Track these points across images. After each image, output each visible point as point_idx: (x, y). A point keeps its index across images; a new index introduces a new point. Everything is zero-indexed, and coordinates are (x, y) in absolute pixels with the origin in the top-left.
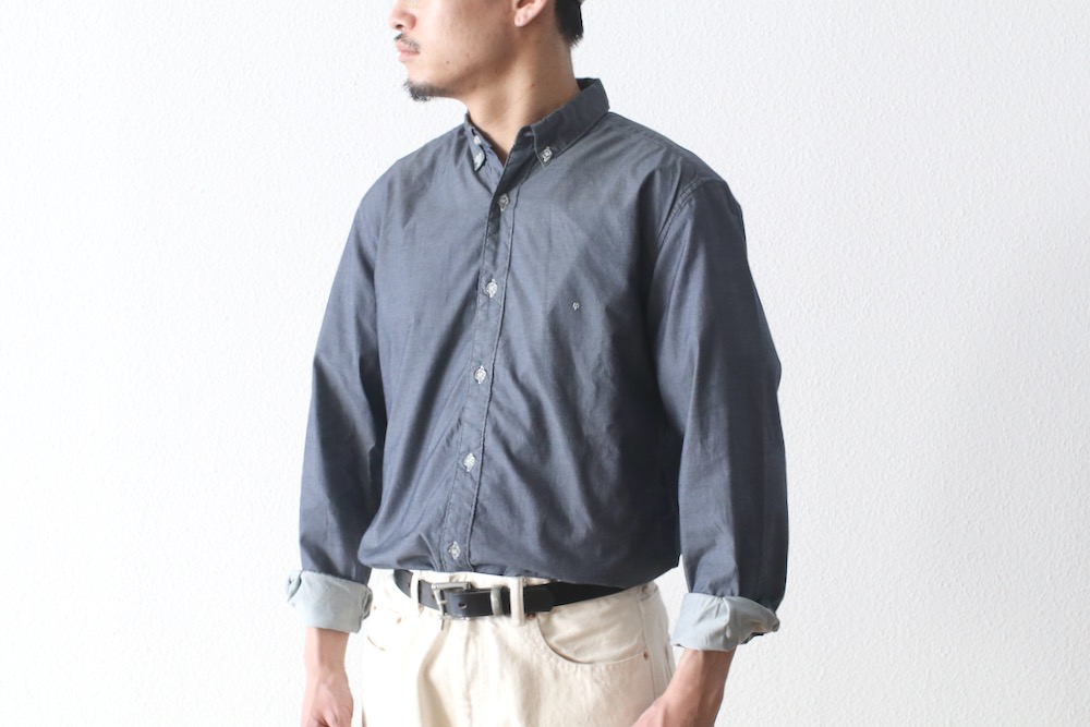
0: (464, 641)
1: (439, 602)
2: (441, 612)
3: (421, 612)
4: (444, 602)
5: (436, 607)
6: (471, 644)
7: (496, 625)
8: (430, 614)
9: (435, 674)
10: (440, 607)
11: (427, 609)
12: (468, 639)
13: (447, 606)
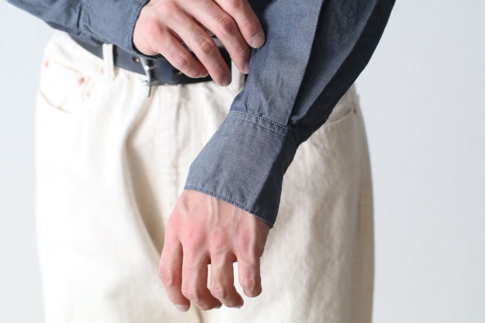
0: (174, 109)
1: (147, 68)
2: (147, 78)
3: (116, 74)
4: (152, 68)
5: (142, 72)
6: (183, 112)
7: (211, 90)
8: (128, 77)
9: (140, 141)
10: (147, 73)
11: (122, 72)
12: (179, 107)
13: (156, 71)
